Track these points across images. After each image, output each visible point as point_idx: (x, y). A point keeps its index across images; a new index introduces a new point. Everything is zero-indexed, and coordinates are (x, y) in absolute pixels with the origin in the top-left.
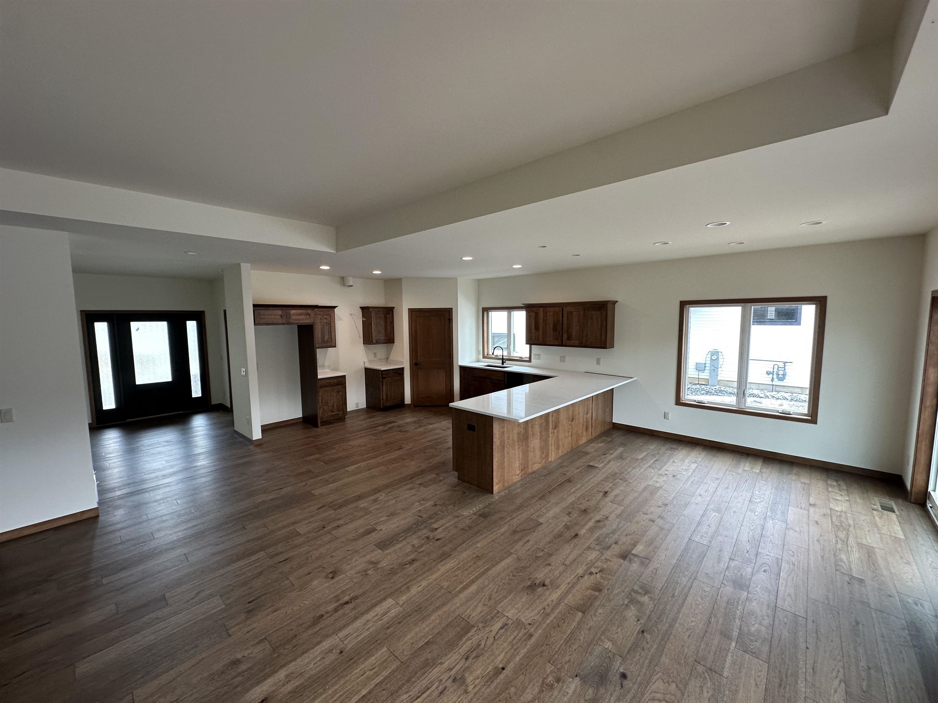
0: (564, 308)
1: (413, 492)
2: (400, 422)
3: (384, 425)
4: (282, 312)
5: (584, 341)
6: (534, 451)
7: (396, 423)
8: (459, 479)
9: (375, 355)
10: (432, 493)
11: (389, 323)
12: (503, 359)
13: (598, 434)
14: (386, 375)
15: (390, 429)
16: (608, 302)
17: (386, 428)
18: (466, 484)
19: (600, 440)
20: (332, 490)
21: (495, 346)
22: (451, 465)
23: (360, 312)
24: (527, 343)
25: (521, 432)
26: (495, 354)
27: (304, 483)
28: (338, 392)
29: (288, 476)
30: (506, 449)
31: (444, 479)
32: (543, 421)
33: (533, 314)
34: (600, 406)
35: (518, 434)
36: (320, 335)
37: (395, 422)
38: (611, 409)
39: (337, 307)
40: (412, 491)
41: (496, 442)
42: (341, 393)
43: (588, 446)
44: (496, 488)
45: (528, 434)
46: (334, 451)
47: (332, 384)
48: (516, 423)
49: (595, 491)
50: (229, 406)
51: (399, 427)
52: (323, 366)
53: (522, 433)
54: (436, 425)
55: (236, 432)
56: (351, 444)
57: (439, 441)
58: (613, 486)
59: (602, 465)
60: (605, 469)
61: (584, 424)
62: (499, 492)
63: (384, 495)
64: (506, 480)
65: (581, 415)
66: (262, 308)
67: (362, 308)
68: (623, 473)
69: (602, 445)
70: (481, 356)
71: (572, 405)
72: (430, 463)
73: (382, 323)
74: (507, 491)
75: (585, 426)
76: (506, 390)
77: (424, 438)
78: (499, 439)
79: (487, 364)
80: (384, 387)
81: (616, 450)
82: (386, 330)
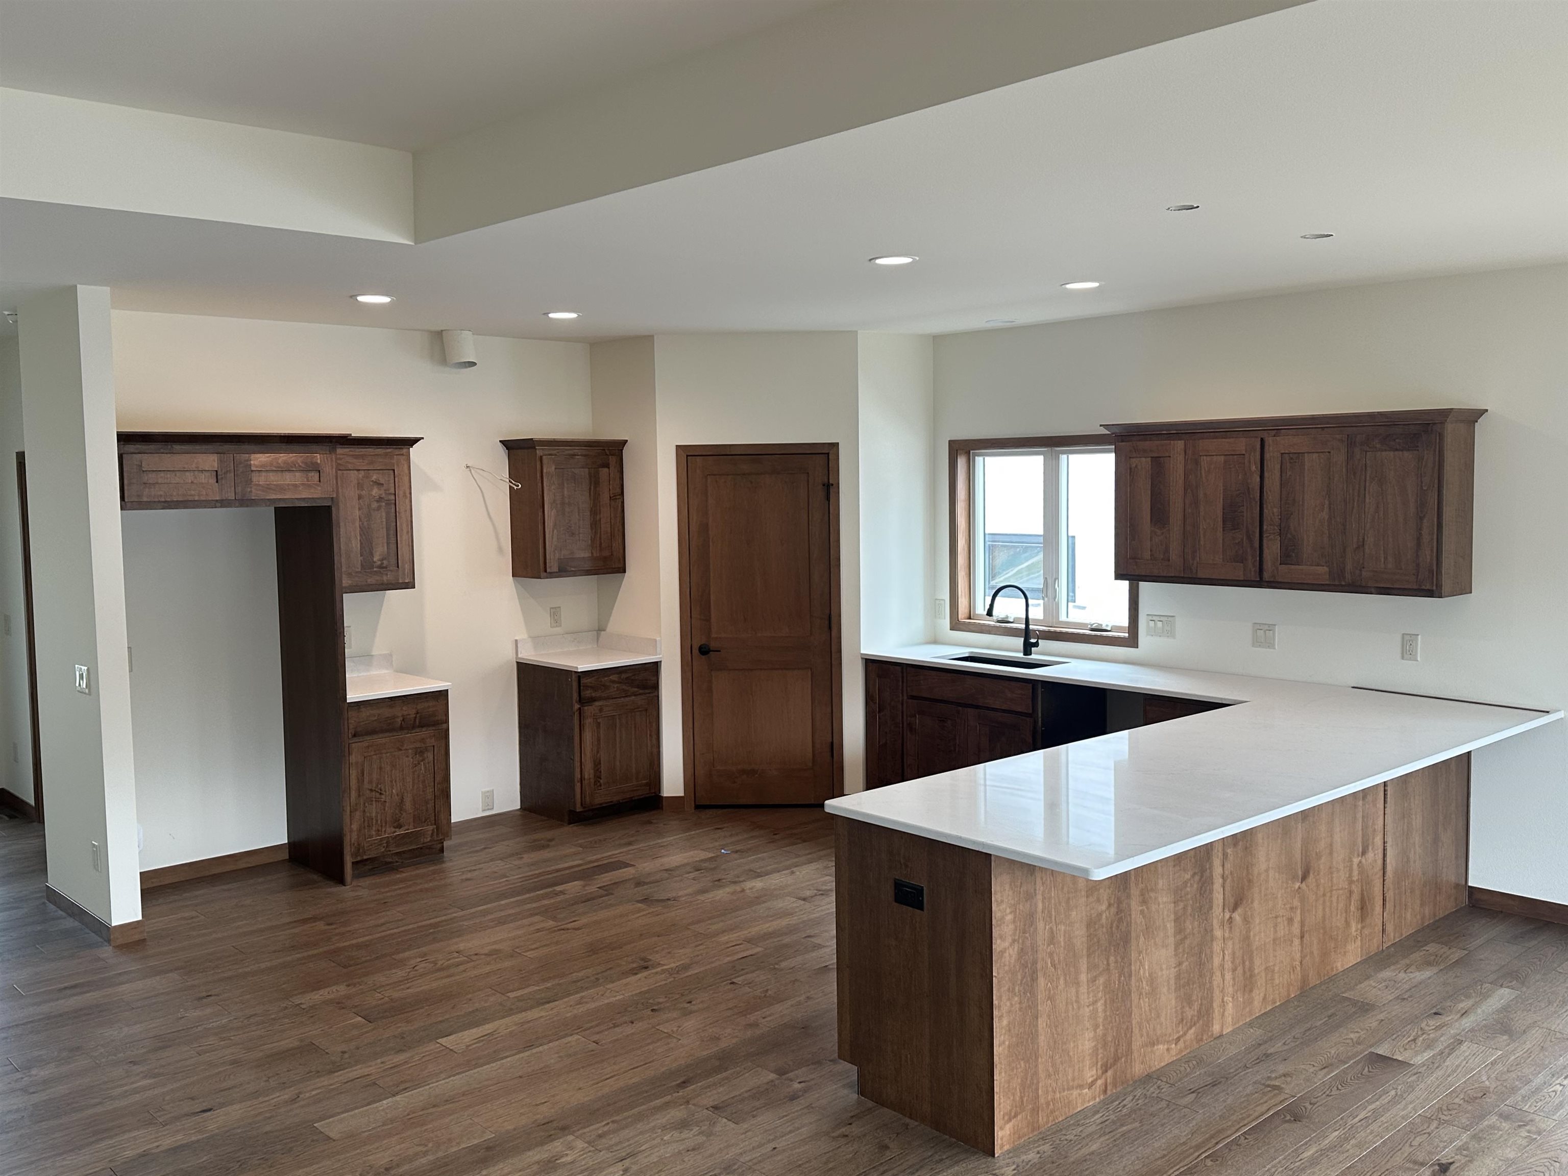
0: (1269, 440)
1: (690, 1136)
2: (646, 867)
3: (586, 874)
4: (221, 461)
5: (1349, 567)
6: (1153, 992)
7: (631, 870)
8: (862, 1092)
9: (555, 614)
10: (761, 1145)
11: (605, 497)
12: (1027, 633)
13: (1406, 932)
14: (594, 688)
15: (607, 890)
16: (1444, 415)
17: (592, 888)
18: (887, 1113)
19: (1417, 956)
20: (392, 1121)
21: (999, 582)
22: (831, 1039)
23: (501, 462)
24: (1119, 576)
25: (1100, 915)
26: (998, 612)
27: (287, 1095)
28: (420, 752)
29: (234, 1062)
30: (1042, 981)
31: (805, 1091)
32: (1188, 876)
33: (1143, 464)
34: (1417, 821)
35: (1091, 924)
36: (356, 544)
37: (627, 865)
38: (1464, 834)
39: (416, 440)
40: (686, 1134)
41: (1002, 952)
42: (430, 756)
43: (1368, 977)
44: (1003, 1134)
45: (1129, 924)
46: (399, 974)
47: (399, 720)
48: (1081, 884)
49: (1398, 1159)
50: (32, 802)
51: (639, 884)
52: (367, 658)
53: (1104, 921)
54: (776, 880)
55: (53, 896)
56: (462, 946)
57: (787, 940)
58: (1473, 1145)
59: (1427, 1055)
60: (1439, 1073)
61: (1351, 892)
62: (1015, 1151)
63: (580, 1144)
64: (1042, 1101)
65: (1340, 854)
66: (152, 447)
67: (510, 446)
68: (1514, 1090)
69: (1427, 973)
70: (946, 622)
71: (1304, 815)
72: (755, 1025)
73: (582, 498)
74: (1047, 1148)
75: (1356, 896)
76: (1040, 753)
77: (731, 929)
78: (1014, 941)
79: (965, 652)
80: (588, 736)
81: (1485, 996)
82: (595, 525)
